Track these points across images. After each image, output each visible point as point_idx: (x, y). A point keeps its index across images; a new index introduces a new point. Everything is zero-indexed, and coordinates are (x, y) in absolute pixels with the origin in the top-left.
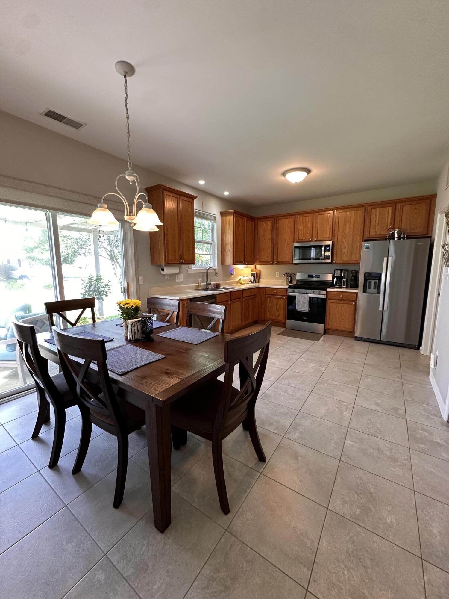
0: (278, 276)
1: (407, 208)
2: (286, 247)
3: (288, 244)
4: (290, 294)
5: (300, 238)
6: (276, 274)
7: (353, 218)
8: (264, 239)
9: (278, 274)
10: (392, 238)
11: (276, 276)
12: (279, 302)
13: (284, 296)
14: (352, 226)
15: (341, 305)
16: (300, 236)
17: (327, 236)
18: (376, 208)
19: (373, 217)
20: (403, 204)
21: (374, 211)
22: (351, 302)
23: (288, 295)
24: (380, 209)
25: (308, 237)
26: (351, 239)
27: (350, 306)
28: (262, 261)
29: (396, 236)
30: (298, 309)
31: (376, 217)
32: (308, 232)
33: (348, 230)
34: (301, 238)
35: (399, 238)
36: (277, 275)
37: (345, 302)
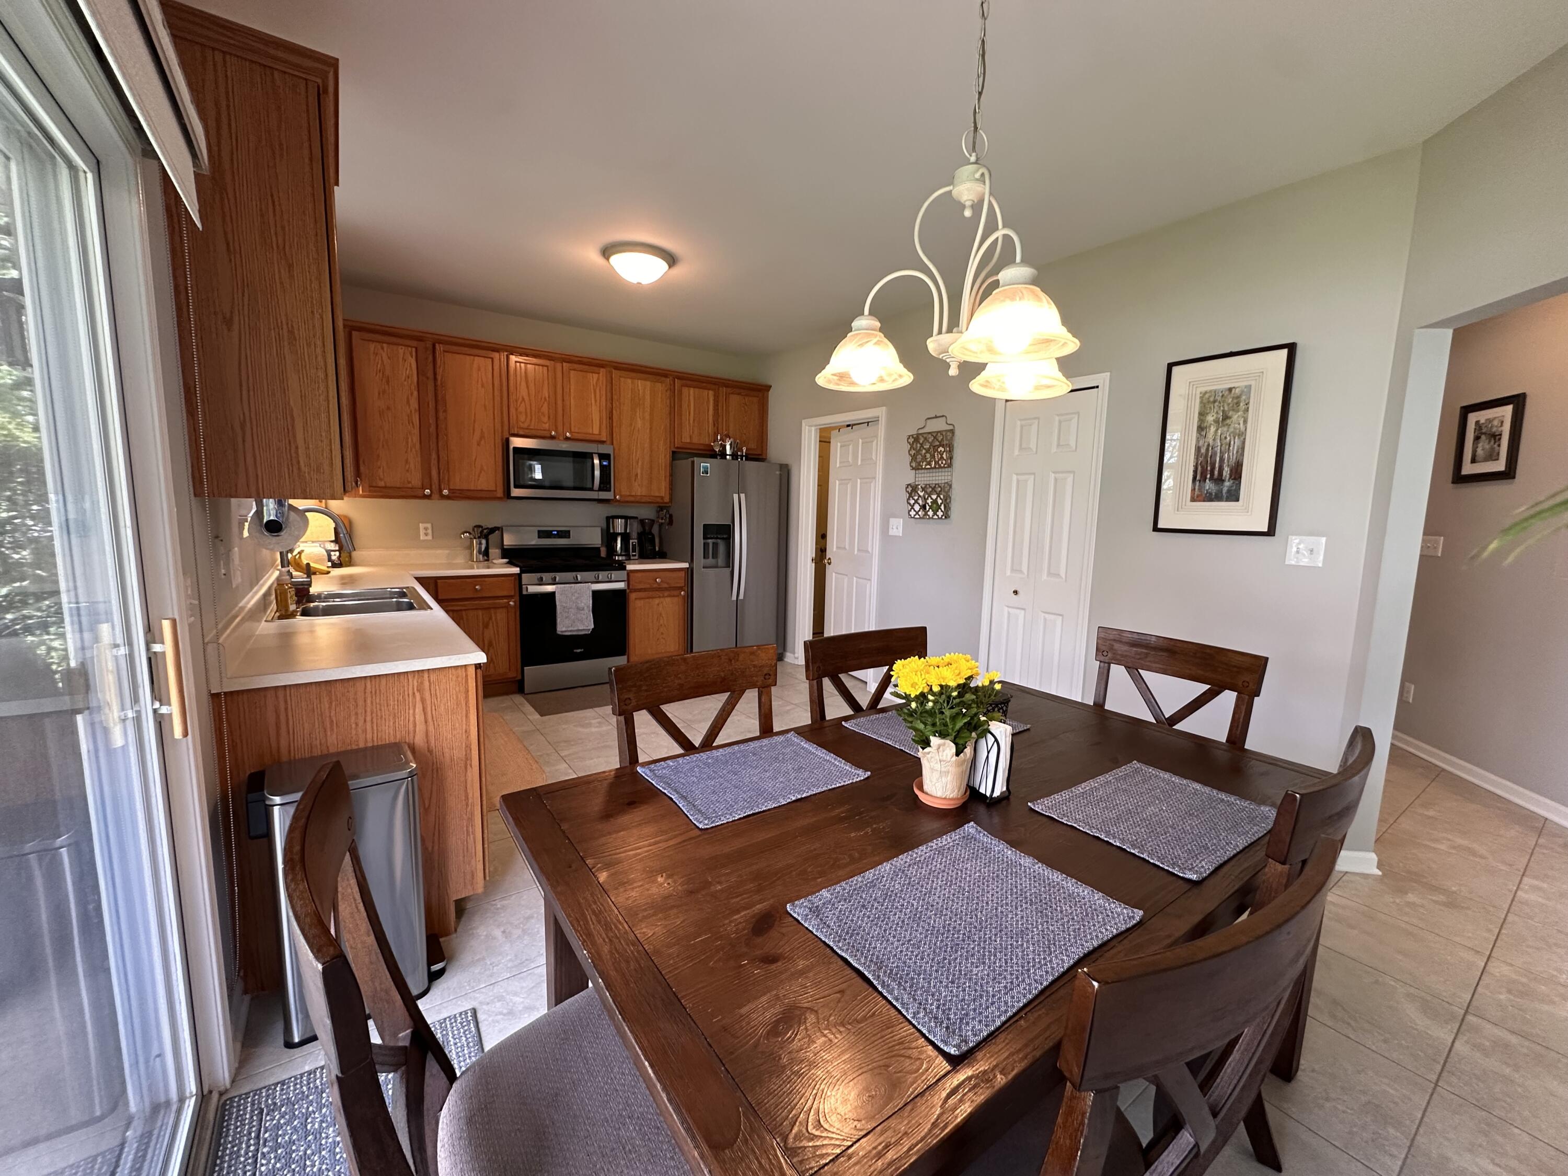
0: (430, 537)
1: (735, 400)
2: (478, 444)
3: (482, 437)
4: (533, 589)
5: (522, 425)
6: (422, 532)
7: (648, 397)
8: (388, 408)
9: (430, 531)
10: (723, 455)
11: (422, 537)
12: (490, 618)
13: (509, 597)
14: (647, 417)
15: (657, 601)
16: (522, 418)
17: (596, 431)
18: (689, 386)
19: (685, 406)
20: (729, 390)
21: (685, 390)
22: (676, 593)
23: (524, 593)
24: (697, 390)
25: (546, 426)
26: (647, 445)
27: (676, 599)
28: (382, 484)
29: (728, 452)
30: (564, 629)
31: (689, 406)
32: (545, 409)
33: (639, 423)
34: (525, 425)
35: (734, 456)
36: (426, 534)
37: (666, 594)
